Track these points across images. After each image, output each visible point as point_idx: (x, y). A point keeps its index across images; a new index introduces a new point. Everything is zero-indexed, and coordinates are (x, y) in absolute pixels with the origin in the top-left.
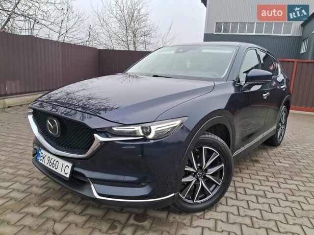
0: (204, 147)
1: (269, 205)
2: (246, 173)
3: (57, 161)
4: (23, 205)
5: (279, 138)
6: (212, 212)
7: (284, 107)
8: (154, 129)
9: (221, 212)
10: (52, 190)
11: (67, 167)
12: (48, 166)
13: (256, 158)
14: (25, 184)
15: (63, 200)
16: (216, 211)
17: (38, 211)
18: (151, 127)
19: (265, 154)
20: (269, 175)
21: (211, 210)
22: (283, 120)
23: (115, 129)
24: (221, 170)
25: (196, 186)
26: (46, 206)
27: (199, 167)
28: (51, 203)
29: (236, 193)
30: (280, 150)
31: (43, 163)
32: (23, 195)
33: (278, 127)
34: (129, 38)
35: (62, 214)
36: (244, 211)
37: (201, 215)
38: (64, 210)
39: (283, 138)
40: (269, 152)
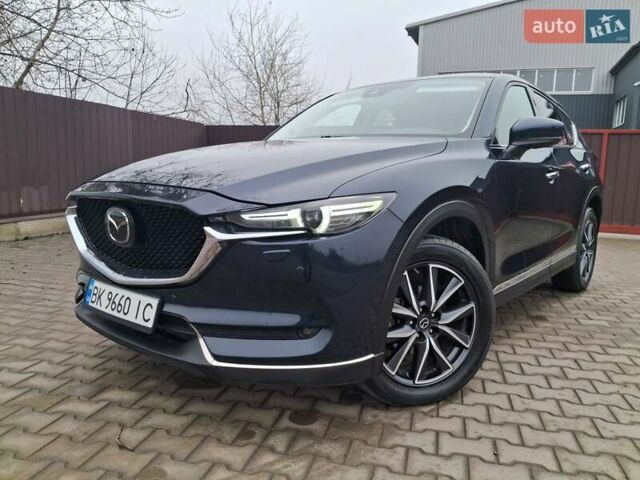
0: (431, 266)
1: (575, 391)
2: (520, 338)
3: (128, 298)
4: (54, 401)
5: (584, 275)
6: (453, 406)
7: (589, 210)
8: (329, 212)
9: (473, 405)
10: (117, 373)
11: (149, 307)
12: (109, 311)
13: (539, 313)
14: (59, 364)
15: (139, 390)
16: (462, 403)
17: (86, 408)
18: (322, 209)
19: (556, 305)
20: (570, 340)
21: (451, 402)
22: (589, 238)
23: (246, 217)
24: (469, 317)
25: (417, 348)
26: (104, 400)
27: (423, 307)
28: (113, 395)
29: (502, 372)
30: (588, 300)
31: (98, 307)
32: (56, 383)
33: (580, 252)
34: (267, 109)
35: (138, 414)
36: (523, 403)
37: (431, 411)
38: (142, 407)
39: (590, 275)
40: (564, 302)
